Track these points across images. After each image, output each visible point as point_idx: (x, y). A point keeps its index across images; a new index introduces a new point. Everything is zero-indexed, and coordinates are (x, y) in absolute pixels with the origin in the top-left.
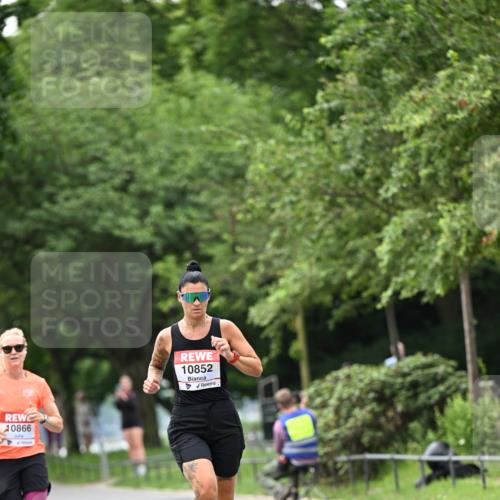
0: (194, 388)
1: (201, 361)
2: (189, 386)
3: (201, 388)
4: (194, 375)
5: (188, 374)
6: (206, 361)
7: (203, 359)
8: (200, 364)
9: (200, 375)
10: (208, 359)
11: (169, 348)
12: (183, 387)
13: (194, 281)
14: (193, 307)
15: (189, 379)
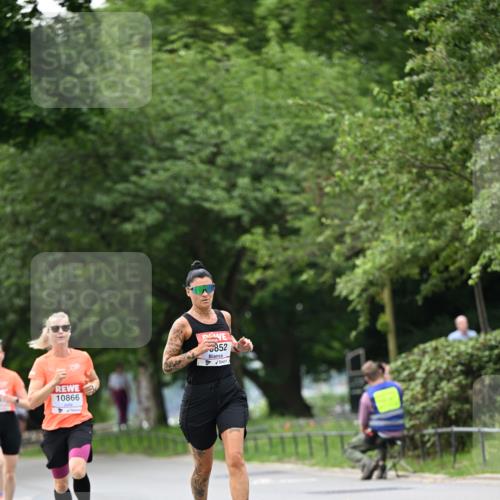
0: (213, 363)
2: (208, 362)
3: (219, 365)
4: (214, 353)
5: (209, 352)
6: (223, 341)
7: (220, 339)
8: (218, 344)
9: (219, 353)
10: (224, 339)
11: (189, 330)
12: (201, 363)
13: (201, 276)
14: (202, 298)
15: (210, 356)
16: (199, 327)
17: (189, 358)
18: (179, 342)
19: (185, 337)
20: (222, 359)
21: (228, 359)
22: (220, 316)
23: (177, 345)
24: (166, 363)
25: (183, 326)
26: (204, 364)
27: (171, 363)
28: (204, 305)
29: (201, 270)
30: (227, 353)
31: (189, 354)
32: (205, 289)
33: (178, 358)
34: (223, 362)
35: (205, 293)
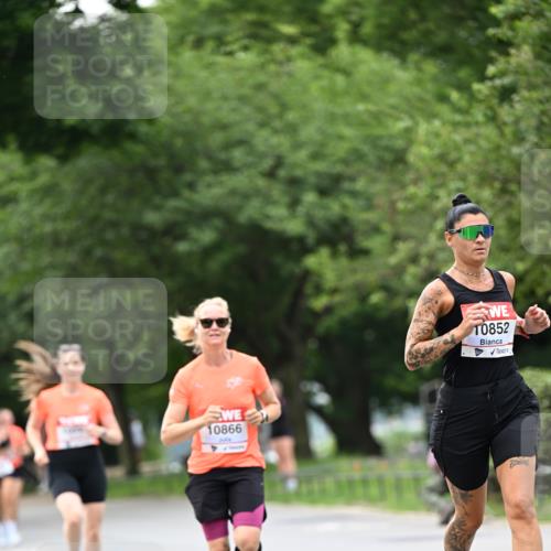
0: (487, 353)
1: (496, 318)
2: (479, 351)
3: (496, 355)
4: (489, 337)
5: (480, 336)
6: (502, 318)
7: (499, 315)
8: (495, 322)
9: (496, 337)
10: (504, 315)
11: (449, 298)
12: (467, 352)
13: (474, 211)
14: (475, 246)
15: (482, 341)
17: (446, 343)
18: (432, 318)
19: (441, 309)
20: (502, 346)
21: (511, 346)
22: (498, 279)
23: (430, 323)
24: (410, 353)
25: (439, 293)
26: (473, 355)
27: (418, 351)
28: (479, 257)
30: (509, 337)
31: (447, 337)
32: (479, 231)
33: (428, 344)
34: (503, 351)
35: (481, 238)
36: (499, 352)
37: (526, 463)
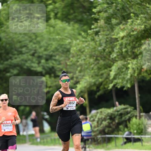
0: (69, 109)
2: (67, 108)
3: (71, 109)
4: (70, 105)
6: (73, 100)
8: (71, 102)
9: (72, 105)
10: (74, 100)
11: (61, 96)
12: (65, 109)
13: (65, 76)
14: (65, 84)
15: (68, 106)
16: (64, 95)
17: (60, 108)
18: (56, 101)
19: (59, 99)
20: (73, 107)
21: (75, 107)
22: (72, 91)
23: (56, 102)
24: (51, 109)
25: (58, 95)
27: (53, 109)
28: (66, 87)
29: (65, 74)
30: (75, 105)
31: (60, 106)
32: (66, 81)
33: (56, 107)
34: (73, 108)
35: (66, 82)
36: (72, 109)
37: (79, 135)
